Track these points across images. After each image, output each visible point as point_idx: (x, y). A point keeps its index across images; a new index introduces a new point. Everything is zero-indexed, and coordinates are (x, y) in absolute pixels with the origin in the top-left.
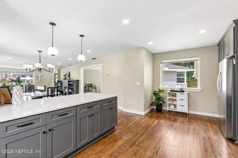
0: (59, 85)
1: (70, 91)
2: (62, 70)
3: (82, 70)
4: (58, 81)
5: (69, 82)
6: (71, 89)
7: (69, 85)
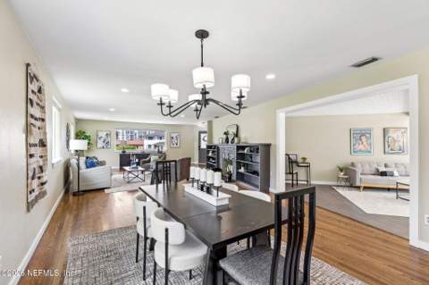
0: (210, 154)
1: (242, 170)
2: (216, 123)
3: (281, 116)
4: (209, 147)
5: (239, 148)
6: (246, 166)
7: (241, 156)
